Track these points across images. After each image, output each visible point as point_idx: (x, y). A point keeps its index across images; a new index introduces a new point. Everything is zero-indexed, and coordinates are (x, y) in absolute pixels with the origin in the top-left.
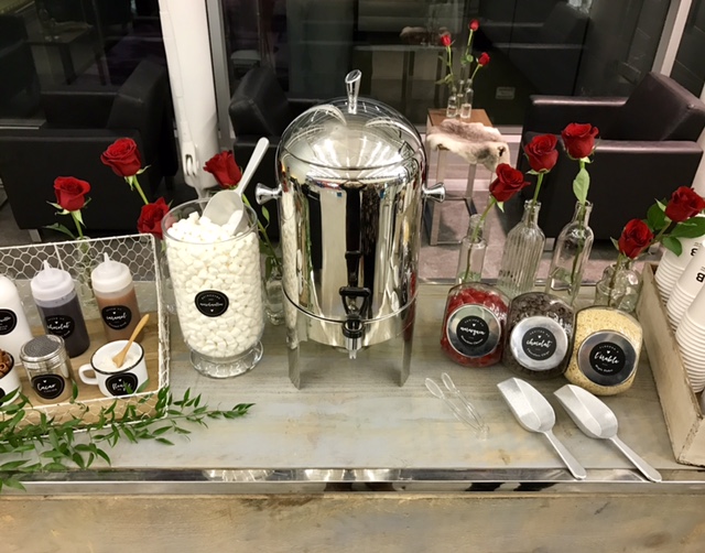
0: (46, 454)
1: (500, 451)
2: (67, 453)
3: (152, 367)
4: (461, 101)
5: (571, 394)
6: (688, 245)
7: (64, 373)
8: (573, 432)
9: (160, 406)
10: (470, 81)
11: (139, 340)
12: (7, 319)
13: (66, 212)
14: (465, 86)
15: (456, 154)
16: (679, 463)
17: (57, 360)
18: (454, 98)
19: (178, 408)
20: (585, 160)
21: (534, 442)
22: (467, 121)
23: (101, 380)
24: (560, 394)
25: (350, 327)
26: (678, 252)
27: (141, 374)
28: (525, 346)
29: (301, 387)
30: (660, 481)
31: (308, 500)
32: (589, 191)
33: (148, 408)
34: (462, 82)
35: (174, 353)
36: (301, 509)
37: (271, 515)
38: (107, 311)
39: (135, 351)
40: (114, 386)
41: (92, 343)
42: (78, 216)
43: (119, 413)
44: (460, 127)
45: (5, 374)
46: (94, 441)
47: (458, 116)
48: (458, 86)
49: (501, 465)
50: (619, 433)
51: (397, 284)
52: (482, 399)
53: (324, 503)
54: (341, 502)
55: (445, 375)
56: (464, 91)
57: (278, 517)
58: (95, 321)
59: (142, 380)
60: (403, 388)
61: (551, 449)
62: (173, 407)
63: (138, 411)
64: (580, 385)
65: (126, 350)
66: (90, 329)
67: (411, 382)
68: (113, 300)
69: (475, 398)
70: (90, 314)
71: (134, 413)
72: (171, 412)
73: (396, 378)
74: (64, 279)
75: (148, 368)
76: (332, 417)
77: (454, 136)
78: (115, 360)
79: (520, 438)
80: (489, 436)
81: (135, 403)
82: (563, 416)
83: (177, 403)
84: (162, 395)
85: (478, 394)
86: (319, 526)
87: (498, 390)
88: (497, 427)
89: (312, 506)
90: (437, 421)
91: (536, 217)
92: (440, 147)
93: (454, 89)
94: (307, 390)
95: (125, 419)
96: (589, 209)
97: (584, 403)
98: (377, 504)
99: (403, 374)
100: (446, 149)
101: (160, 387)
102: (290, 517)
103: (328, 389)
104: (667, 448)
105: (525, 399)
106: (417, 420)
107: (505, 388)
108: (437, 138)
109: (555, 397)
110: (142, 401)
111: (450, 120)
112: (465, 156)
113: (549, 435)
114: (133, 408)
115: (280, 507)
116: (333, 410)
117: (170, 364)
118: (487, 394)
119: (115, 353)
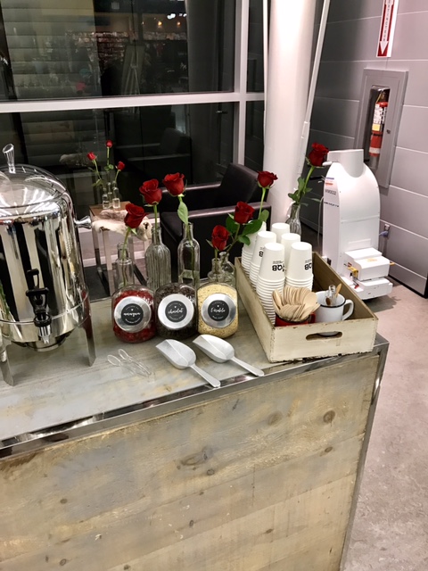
1: (164, 385)
4: (112, 196)
5: (204, 340)
8: (209, 363)
10: (114, 182)
14: (112, 186)
15: (115, 232)
16: (271, 363)
18: (106, 195)
20: (181, 195)
21: (186, 374)
22: (118, 209)
24: (197, 341)
25: (40, 319)
28: (168, 315)
29: (14, 385)
30: (263, 375)
31: (33, 456)
34: (109, 184)
36: (28, 465)
37: (6, 478)
44: (114, 214)
47: (112, 208)
48: (107, 186)
49: (166, 393)
52: (148, 359)
53: (46, 455)
54: (58, 449)
55: (120, 350)
56: (112, 190)
57: (11, 478)
60: (93, 366)
61: (197, 375)
64: (208, 333)
67: (98, 362)
69: (144, 360)
73: (87, 362)
76: (43, 397)
77: (111, 220)
79: (176, 374)
80: (156, 379)
82: (202, 356)
86: (46, 476)
87: (157, 349)
89: (37, 460)
90: (119, 380)
92: (103, 229)
93: (105, 189)
94: (20, 385)
97: (212, 343)
98: (86, 444)
99: (90, 358)
100: (106, 229)
102: (22, 475)
103: (37, 380)
105: (177, 351)
106: (106, 383)
107: (161, 347)
108: (99, 223)
109: (194, 344)
111: (106, 211)
112: (122, 233)
113: (193, 367)
116: (42, 393)
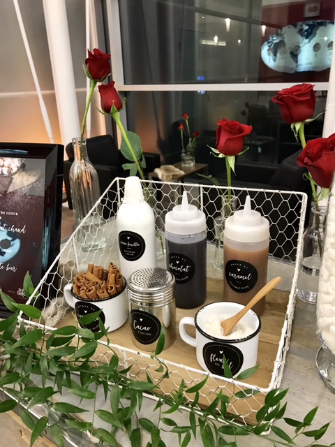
11: (260, 309)
13: (221, 156)
23: (200, 343)
27: (249, 351)
39: (250, 322)
42: (231, 162)
59: (248, 363)
65: (239, 316)
68: (241, 254)
71: (224, 407)
72: (279, 432)
74: (198, 217)
78: (223, 325)
83: (289, 421)
84: (272, 399)
95: (210, 409)
101: (272, 386)
119: (226, 317)
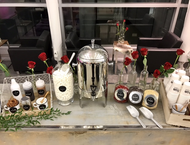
0: (26, 122)
1: (127, 122)
2: (31, 122)
3: (49, 103)
4: (122, 39)
5: (143, 109)
6: (169, 75)
7: (30, 105)
8: (143, 117)
9: (51, 112)
10: (124, 34)
11: (46, 97)
12: (17, 93)
13: (30, 69)
14: (122, 35)
16: (167, 124)
17: (28, 102)
18: (120, 38)
19: (55, 112)
20: (145, 56)
21: (134, 120)
22: (123, 44)
23: (38, 106)
24: (140, 109)
25: (93, 94)
26: (167, 77)
27: (47, 105)
28: (132, 98)
29: (82, 108)
31: (84, 133)
32: (147, 63)
33: (48, 112)
35: (54, 100)
36: (82, 135)
37: (76, 136)
38: (39, 91)
39: (45, 100)
40: (41, 108)
41: (35, 98)
42: (33, 70)
43: (42, 114)
44: (121, 45)
45: (17, 105)
46: (37, 120)
49: (127, 125)
50: (154, 118)
51: (103, 84)
52: (123, 110)
53: (87, 133)
54: (91, 133)
55: (115, 105)
56: (122, 37)
57: (77, 137)
58: (36, 93)
59: (47, 106)
60: (105, 108)
61: (138, 121)
62: (54, 112)
63: (46, 113)
64: (145, 107)
65: (43, 99)
66: (35, 95)
67: (107, 107)
68: (40, 88)
69: (121, 110)
70: (35, 91)
71: (45, 113)
72: (53, 113)
73: (104, 106)
74: (30, 84)
75: (48, 104)
76: (89, 114)
78: (41, 102)
79: (131, 119)
80: (124, 118)
81: (45, 111)
82: (141, 114)
83: (55, 111)
84: (52, 109)
85: (122, 109)
86: (86, 139)
87: (127, 108)
88: (126, 117)
89: (85, 134)
90: (113, 115)
91: (135, 69)
93: (120, 36)
94: (84, 108)
95: (43, 115)
96: (147, 67)
97: (146, 111)
98: (99, 133)
99: (105, 105)
101: (51, 108)
102: (80, 137)
103: (88, 108)
104: (164, 121)
105: (132, 110)
106: (108, 115)
110: (47, 111)
113: (138, 118)
114: (45, 112)
115: (78, 134)
117: (53, 103)
118: (124, 109)
119: (41, 100)
